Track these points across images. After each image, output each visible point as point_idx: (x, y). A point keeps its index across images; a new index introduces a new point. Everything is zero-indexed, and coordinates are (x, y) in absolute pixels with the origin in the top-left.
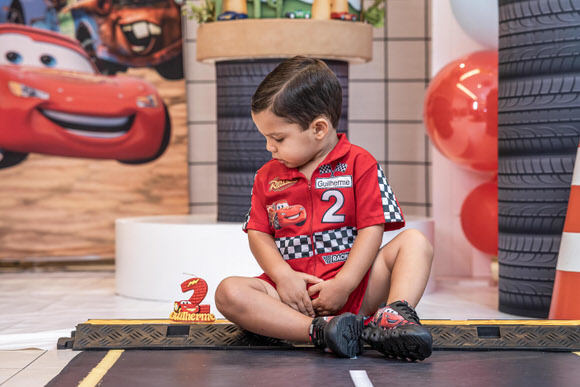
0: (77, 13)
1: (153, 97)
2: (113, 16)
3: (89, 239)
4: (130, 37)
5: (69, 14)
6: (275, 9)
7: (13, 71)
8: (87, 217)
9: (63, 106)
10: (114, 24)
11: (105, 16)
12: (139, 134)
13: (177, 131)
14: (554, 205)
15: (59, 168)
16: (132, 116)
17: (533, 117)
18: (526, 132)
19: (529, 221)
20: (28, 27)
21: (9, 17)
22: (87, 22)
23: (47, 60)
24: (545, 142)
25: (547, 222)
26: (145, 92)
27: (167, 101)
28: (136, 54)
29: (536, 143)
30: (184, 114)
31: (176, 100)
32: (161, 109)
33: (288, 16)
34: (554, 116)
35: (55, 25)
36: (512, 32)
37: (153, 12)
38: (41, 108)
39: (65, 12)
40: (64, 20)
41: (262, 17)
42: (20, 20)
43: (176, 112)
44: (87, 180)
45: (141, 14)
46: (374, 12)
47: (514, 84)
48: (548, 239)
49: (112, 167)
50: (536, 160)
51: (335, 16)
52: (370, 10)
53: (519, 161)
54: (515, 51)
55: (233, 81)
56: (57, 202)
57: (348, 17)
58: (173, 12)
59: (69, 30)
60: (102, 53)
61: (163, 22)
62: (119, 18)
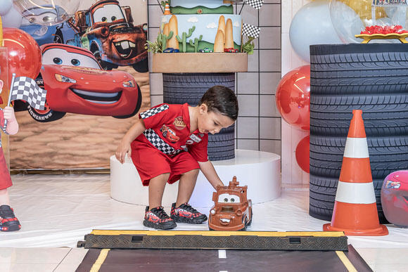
0: (91, 37)
1: (131, 82)
2: (110, 38)
3: (98, 159)
4: (119, 49)
5: (86, 37)
6: (194, 47)
7: (57, 68)
8: (97, 146)
9: (83, 87)
10: (111, 42)
11: (106, 38)
12: (124, 102)
13: (145, 100)
14: (336, 163)
15: (82, 120)
16: (120, 92)
17: (327, 116)
18: (323, 123)
19: (324, 170)
20: (65, 45)
21: (55, 40)
22: (96, 41)
23: (75, 62)
24: (332, 130)
25: (333, 172)
26: (127, 79)
27: (139, 84)
28: (123, 58)
29: (328, 130)
30: (149, 91)
31: (144, 83)
32: (136, 88)
33: (200, 51)
34: (337, 117)
35: (79, 43)
36: (316, 70)
37: (131, 35)
38: (72, 88)
39: (85, 36)
40: (85, 40)
41: (186, 52)
42: (61, 40)
43: (144, 89)
44: (97, 127)
45: (125, 37)
46: (248, 46)
47: (317, 98)
48: (333, 181)
49: (110, 120)
50: (328, 139)
51: (226, 51)
52: (246, 44)
53: (320, 138)
54: (318, 80)
55: (171, 85)
56: (81, 138)
57: (233, 51)
58: (142, 36)
59: (86, 45)
60: (104, 58)
61: (137, 41)
62: (113, 39)
